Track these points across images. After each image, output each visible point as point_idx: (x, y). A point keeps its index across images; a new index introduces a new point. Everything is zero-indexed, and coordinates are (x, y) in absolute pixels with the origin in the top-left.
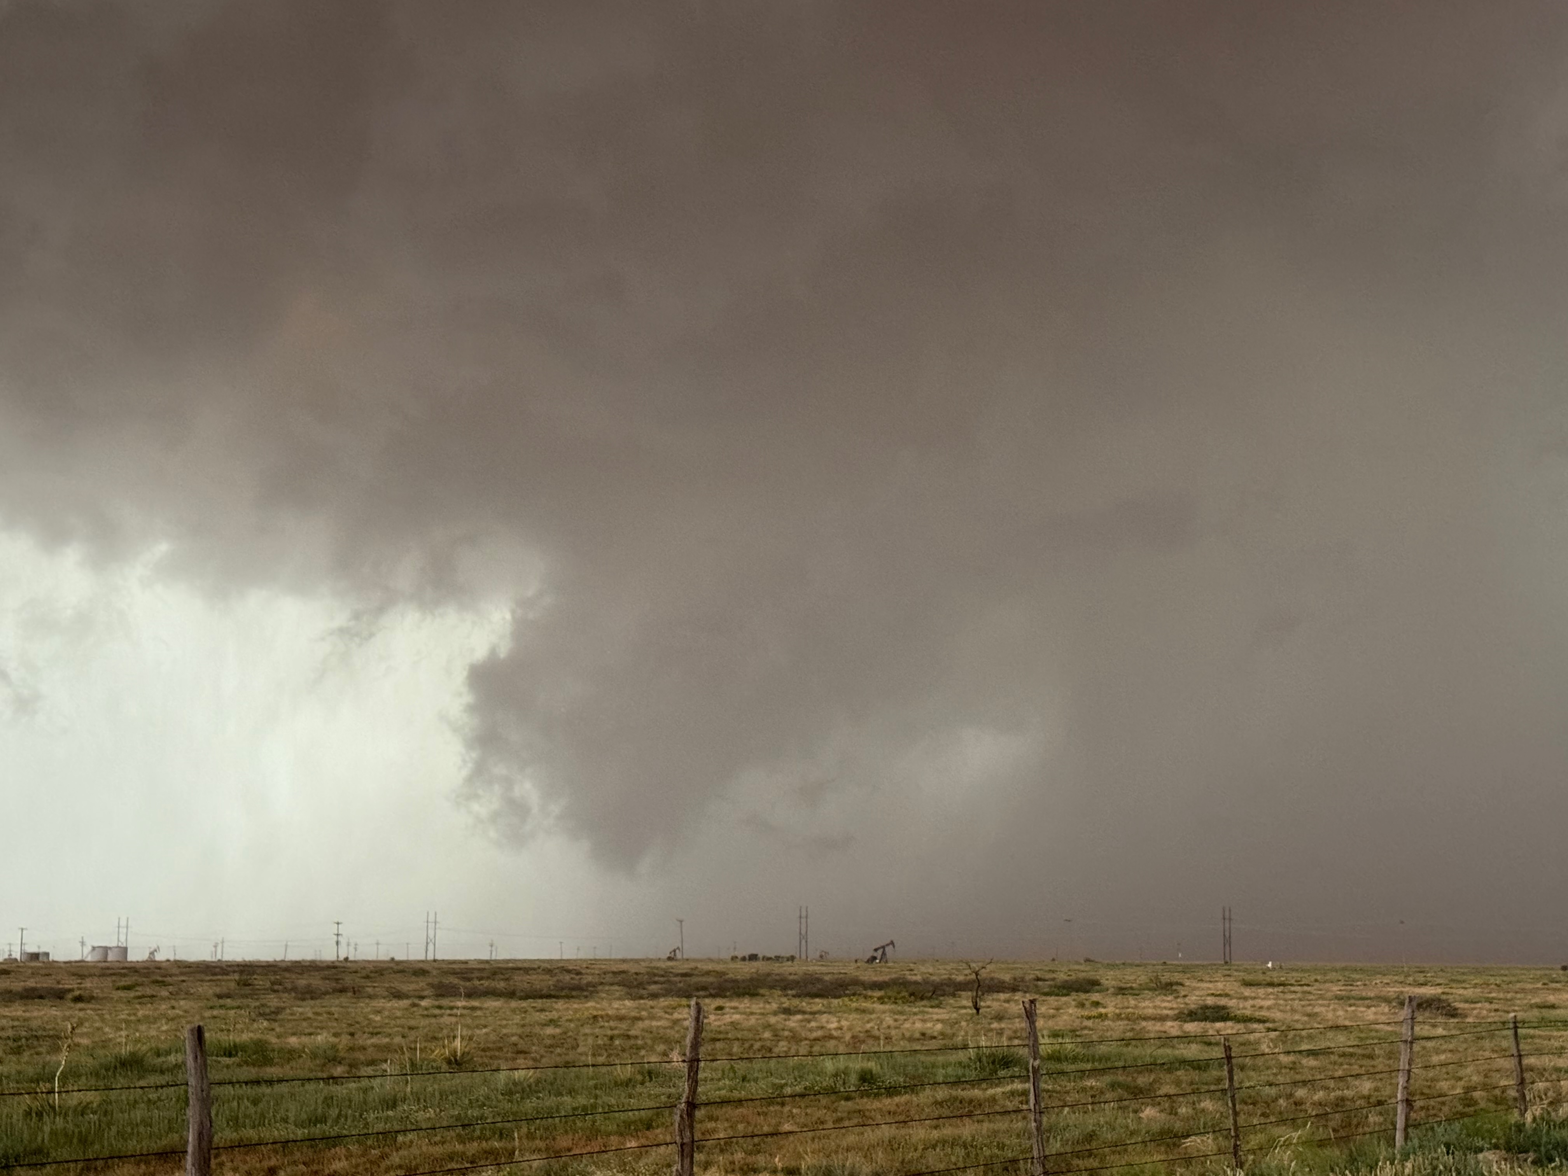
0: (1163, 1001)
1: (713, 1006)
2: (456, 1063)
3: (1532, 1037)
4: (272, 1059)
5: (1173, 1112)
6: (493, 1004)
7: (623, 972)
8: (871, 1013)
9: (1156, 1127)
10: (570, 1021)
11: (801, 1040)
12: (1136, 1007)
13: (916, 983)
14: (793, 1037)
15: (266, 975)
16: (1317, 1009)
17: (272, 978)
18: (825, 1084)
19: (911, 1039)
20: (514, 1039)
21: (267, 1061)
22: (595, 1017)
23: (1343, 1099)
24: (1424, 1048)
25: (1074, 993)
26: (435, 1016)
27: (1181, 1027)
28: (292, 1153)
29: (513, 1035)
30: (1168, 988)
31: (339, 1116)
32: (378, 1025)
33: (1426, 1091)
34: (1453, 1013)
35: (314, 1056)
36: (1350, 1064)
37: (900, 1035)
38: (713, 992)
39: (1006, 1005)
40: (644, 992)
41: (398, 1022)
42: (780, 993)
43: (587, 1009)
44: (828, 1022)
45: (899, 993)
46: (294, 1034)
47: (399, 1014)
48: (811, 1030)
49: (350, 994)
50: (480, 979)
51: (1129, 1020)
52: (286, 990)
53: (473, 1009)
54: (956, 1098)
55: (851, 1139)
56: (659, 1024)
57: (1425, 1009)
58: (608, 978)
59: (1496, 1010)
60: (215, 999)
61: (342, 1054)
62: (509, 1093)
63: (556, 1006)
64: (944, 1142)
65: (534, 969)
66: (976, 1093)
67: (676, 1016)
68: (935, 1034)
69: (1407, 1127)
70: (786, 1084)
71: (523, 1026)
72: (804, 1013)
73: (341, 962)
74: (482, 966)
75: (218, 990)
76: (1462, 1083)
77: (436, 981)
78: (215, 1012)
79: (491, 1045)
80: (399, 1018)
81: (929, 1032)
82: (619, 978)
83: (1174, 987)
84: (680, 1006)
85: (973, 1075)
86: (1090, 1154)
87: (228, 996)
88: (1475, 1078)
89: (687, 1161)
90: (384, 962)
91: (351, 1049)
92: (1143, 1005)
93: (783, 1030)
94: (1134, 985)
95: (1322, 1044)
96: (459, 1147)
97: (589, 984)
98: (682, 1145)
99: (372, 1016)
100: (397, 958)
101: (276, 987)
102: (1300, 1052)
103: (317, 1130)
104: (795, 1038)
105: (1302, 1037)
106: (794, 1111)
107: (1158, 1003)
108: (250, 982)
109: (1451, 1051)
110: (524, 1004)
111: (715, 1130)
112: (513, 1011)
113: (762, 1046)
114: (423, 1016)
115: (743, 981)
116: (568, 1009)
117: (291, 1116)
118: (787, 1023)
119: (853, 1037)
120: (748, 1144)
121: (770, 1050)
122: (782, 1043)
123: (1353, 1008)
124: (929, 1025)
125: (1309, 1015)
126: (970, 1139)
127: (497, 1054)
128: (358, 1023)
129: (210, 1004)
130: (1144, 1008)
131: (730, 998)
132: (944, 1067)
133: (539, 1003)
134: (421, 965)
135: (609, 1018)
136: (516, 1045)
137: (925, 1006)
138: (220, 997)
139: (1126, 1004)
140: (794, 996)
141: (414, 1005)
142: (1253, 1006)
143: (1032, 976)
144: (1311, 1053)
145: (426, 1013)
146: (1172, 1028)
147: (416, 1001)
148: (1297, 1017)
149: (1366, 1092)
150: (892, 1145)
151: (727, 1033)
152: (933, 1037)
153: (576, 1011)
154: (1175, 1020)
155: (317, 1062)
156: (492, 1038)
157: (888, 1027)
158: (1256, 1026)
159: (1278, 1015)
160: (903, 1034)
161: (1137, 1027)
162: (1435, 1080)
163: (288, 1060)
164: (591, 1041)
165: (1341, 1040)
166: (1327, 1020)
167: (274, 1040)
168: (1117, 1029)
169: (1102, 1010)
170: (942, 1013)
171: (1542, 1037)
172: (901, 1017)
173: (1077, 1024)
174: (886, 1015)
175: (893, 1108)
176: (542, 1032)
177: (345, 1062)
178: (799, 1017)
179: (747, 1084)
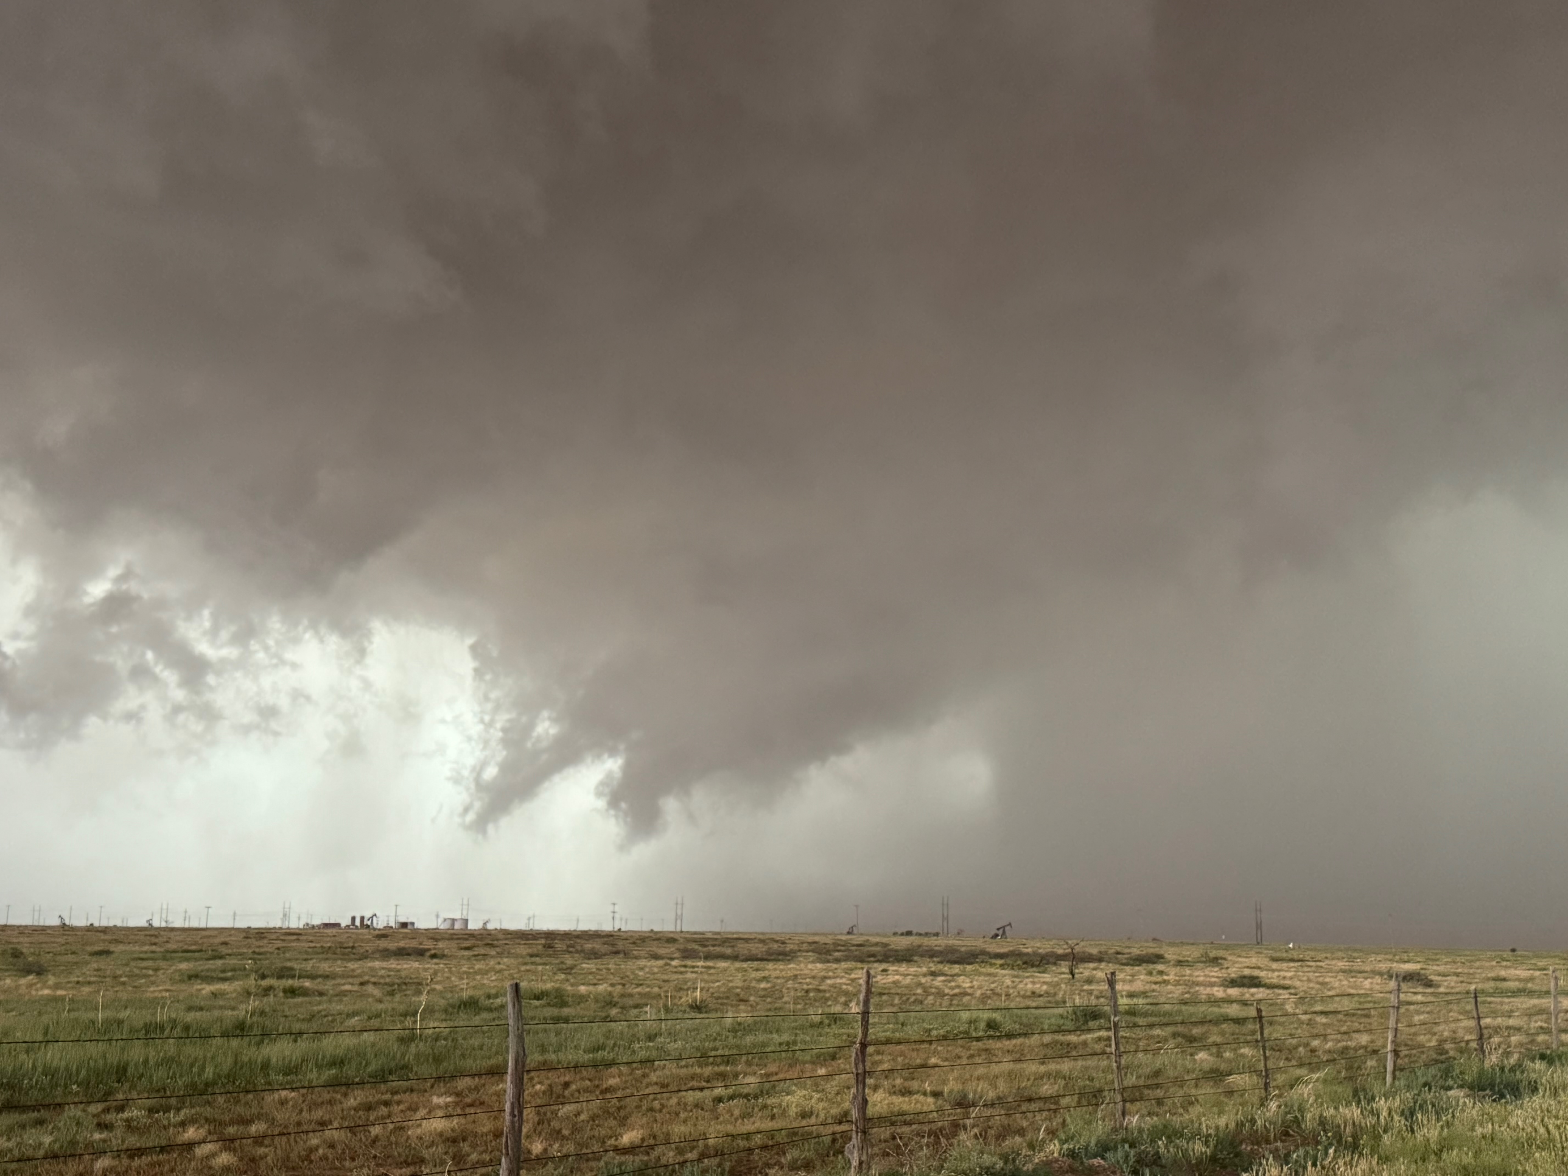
0: (1211, 971)
1: (880, 969)
2: (697, 1007)
3: (1490, 1003)
4: (567, 1002)
5: (1219, 1055)
6: (722, 964)
7: (815, 942)
8: (996, 976)
9: (1206, 1067)
10: (777, 978)
11: (944, 996)
12: (1190, 975)
13: (1027, 954)
14: (938, 993)
15: (564, 940)
16: (1327, 980)
17: (568, 943)
18: (961, 1029)
19: (1025, 997)
20: (738, 990)
21: (564, 1004)
22: (795, 976)
23: (1347, 1048)
24: (1407, 1010)
25: (1144, 965)
26: (681, 973)
27: (1225, 991)
28: (580, 1072)
29: (737, 988)
30: (1215, 961)
31: (615, 1045)
32: (642, 978)
33: (1410, 1043)
34: (1429, 984)
35: (597, 1000)
36: (1352, 1022)
37: (1017, 994)
38: (880, 958)
39: (1095, 972)
40: (830, 958)
41: (656, 976)
42: (928, 960)
43: (790, 969)
44: (963, 982)
45: (1015, 962)
46: (583, 984)
47: (656, 970)
48: (952, 988)
49: (622, 955)
50: (714, 946)
51: (1186, 985)
52: (577, 952)
53: (709, 968)
54: (1058, 1042)
55: (981, 1071)
56: (841, 981)
57: (1408, 981)
58: (805, 947)
59: (1462, 982)
60: (528, 958)
61: (615, 999)
62: (734, 1031)
63: (768, 967)
64: (1048, 1075)
65: (752, 939)
66: (1073, 1038)
67: (853, 976)
68: (1043, 993)
69: (1394, 1070)
70: (933, 1028)
71: (744, 981)
72: (946, 975)
73: (616, 932)
74: (715, 937)
75: (530, 951)
76: (1437, 1037)
77: (682, 947)
78: (528, 967)
79: (721, 995)
80: (656, 973)
81: (1037, 991)
82: (812, 947)
83: (1220, 961)
84: (856, 968)
85: (1070, 1024)
86: (1158, 1086)
87: (537, 956)
88: (1446, 1034)
89: (860, 1087)
90: (645, 932)
91: (623, 996)
92: (1197, 973)
93: (931, 987)
94: (1189, 959)
95: (1331, 1007)
96: (698, 1070)
97: (792, 951)
98: (857, 1074)
99: (637, 972)
100: (655, 930)
101: (571, 949)
102: (1314, 1012)
103: (599, 1055)
104: (940, 994)
105: (1315, 1000)
107: (1207, 973)
108: (552, 945)
109: (1428, 1013)
110: (745, 965)
111: (881, 1062)
112: (738, 970)
113: (916, 999)
114: (673, 972)
115: (902, 951)
116: (776, 969)
117: (581, 1044)
118: (934, 982)
119: (982, 994)
120: (905, 1073)
121: (921, 1002)
122: (931, 998)
123: (1354, 979)
124: (1038, 986)
125: (1321, 984)
126: (1068, 1073)
127: (725, 1001)
128: (627, 976)
129: (526, 961)
130: (1197, 976)
131: (893, 963)
132: (1049, 1019)
133: (755, 964)
134: (672, 935)
135: (805, 977)
136: (738, 995)
137: (1034, 972)
138: (532, 956)
139: (1184, 973)
140: (939, 962)
141: (667, 964)
142: (1279, 976)
143: (1113, 951)
144: (1322, 1013)
145: (675, 970)
146: (1219, 992)
147: (668, 961)
148: (1311, 985)
149: (1364, 1043)
150: (1010, 1076)
151: (890, 989)
152: (1040, 996)
153: (781, 970)
154: (1220, 986)
155: (599, 1005)
156: (722, 989)
157: (1008, 987)
158: (1281, 991)
159: (1298, 983)
160: (1019, 993)
161: (1192, 990)
162: (1415, 1034)
163: (579, 1003)
164: (792, 993)
165: (1346, 1004)
166: (1335, 988)
167: (569, 988)
168: (1177, 992)
169: (1165, 977)
170: (1047, 977)
171: (1496, 1003)
172: (1017, 980)
173: (1147, 987)
174: (1006, 978)
175: (1011, 1048)
176: (757, 986)
177: (618, 1006)
178: (942, 978)
179: (904, 1028)
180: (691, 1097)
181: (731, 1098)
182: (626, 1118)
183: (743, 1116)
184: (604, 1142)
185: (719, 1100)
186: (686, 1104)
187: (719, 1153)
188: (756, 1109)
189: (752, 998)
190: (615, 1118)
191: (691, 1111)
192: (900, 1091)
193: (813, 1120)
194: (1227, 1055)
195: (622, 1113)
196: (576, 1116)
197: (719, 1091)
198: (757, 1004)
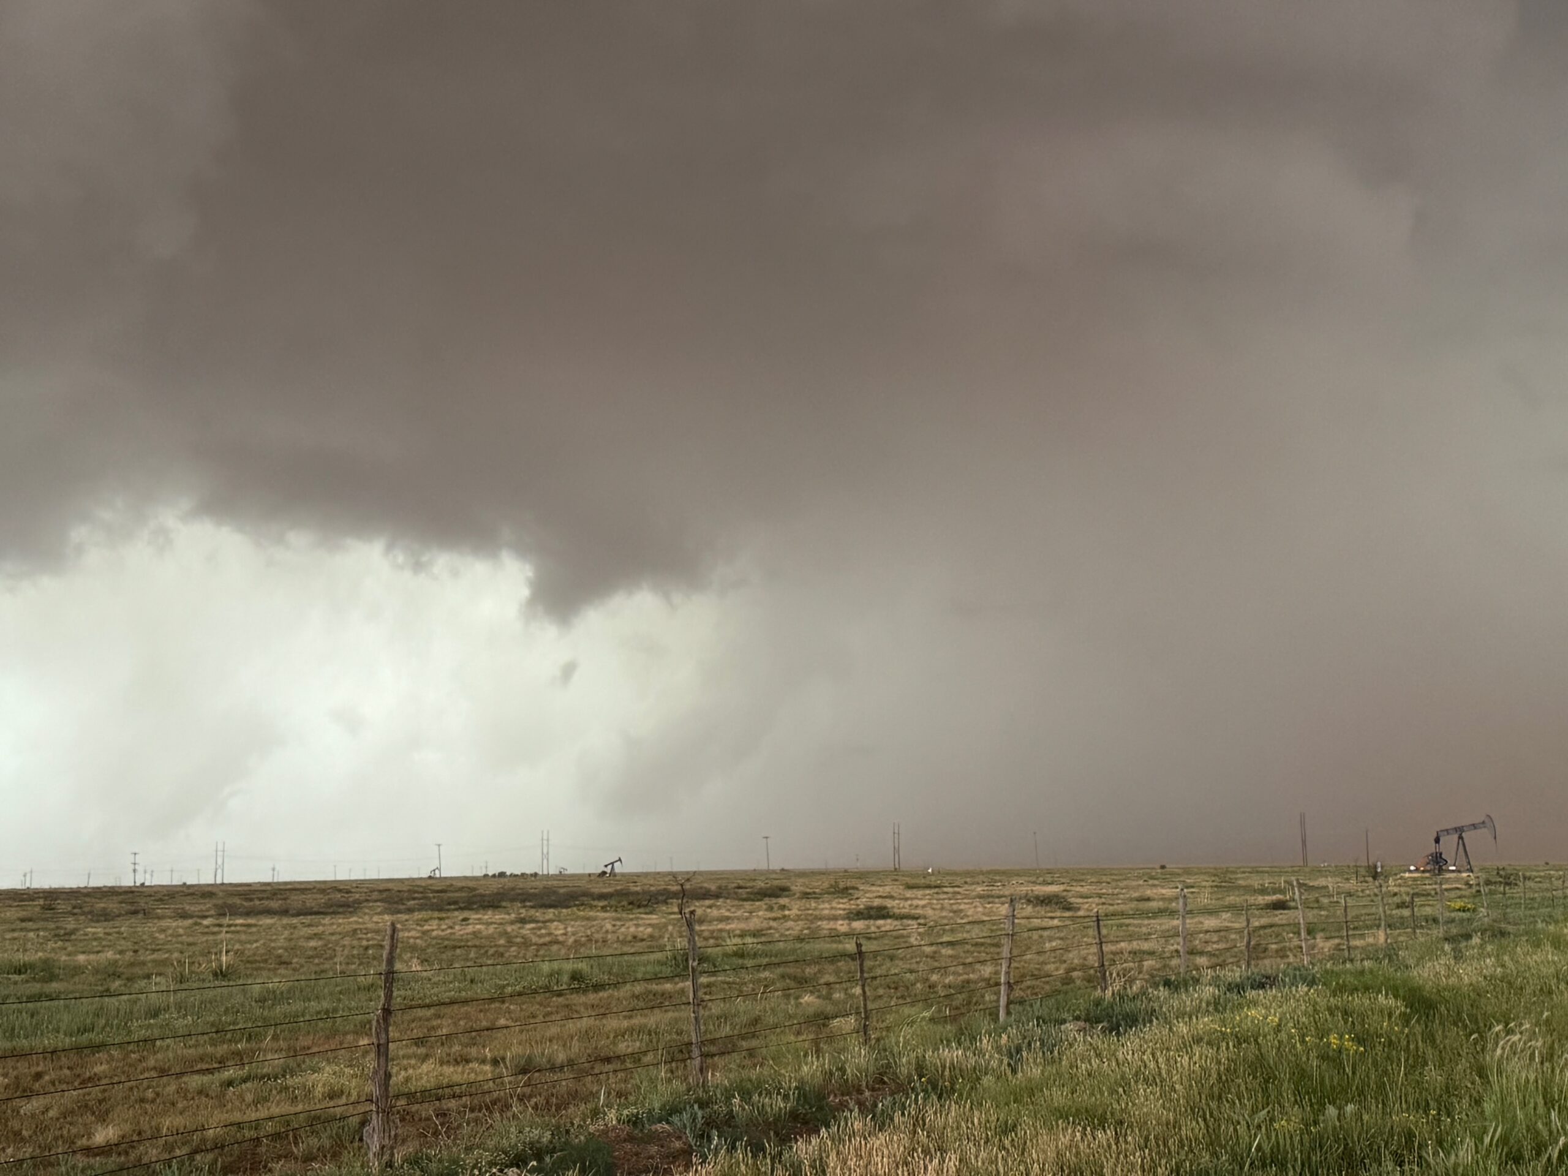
0: (839, 903)
1: (460, 918)
2: (220, 974)
3: (1127, 925)
4: (58, 975)
5: (828, 997)
6: (268, 921)
7: (388, 890)
8: (595, 920)
9: (811, 1011)
10: (332, 934)
11: (531, 945)
12: (815, 909)
13: (637, 893)
14: (524, 943)
15: (69, 899)
16: (962, 907)
17: (73, 902)
18: (540, 983)
19: (624, 942)
20: (280, 951)
21: (52, 977)
22: (355, 930)
23: (968, 982)
24: (1041, 937)
25: (767, 899)
26: (214, 933)
27: (849, 924)
28: (59, 1058)
29: (280, 948)
30: (845, 892)
31: (106, 1024)
32: (161, 942)
33: (1036, 973)
34: (1068, 908)
35: (96, 971)
36: (979, 952)
37: (615, 939)
38: (462, 905)
39: (709, 910)
40: (401, 907)
41: (180, 939)
42: (519, 905)
43: (350, 923)
44: (556, 929)
45: (619, 902)
46: (83, 953)
47: (181, 931)
48: (540, 936)
49: (140, 916)
50: (260, 899)
51: (807, 920)
52: (83, 914)
53: (249, 926)
54: (650, 992)
55: (554, 1030)
56: (410, 934)
57: (1047, 905)
58: (375, 896)
59: (1104, 904)
60: (18, 922)
61: (121, 970)
62: (262, 1000)
63: (323, 922)
64: (631, 1030)
65: (310, 889)
66: (668, 986)
67: (426, 927)
68: (645, 937)
69: (1009, 1003)
70: (508, 985)
71: (291, 940)
72: (537, 922)
73: (137, 887)
74: (264, 888)
75: (22, 914)
76: (1064, 966)
77: (220, 902)
78: (16, 934)
79: (258, 958)
80: (181, 936)
81: (640, 935)
82: (385, 895)
83: (850, 891)
84: (431, 918)
85: (667, 971)
86: (754, 1035)
87: (30, 920)
88: (1076, 961)
89: (382, 1060)
90: (176, 886)
91: (132, 965)
92: (822, 906)
93: (517, 937)
94: (817, 890)
95: (959, 936)
96: (210, 1049)
97: (355, 902)
98: (379, 1045)
99: (157, 935)
100: (188, 883)
101: (76, 911)
102: (941, 943)
103: (84, 1039)
104: (526, 943)
105: (944, 930)
106: (512, 1007)
107: (834, 904)
108: (53, 906)
109: (1061, 939)
110: (295, 921)
111: (439, 1027)
112: (284, 927)
113: (496, 951)
114: (203, 933)
115: (490, 895)
116: (332, 924)
117: (63, 1027)
118: (521, 931)
119: (576, 941)
120: (465, 1039)
121: (502, 955)
122: (513, 949)
123: (991, 905)
124: (641, 929)
125: (955, 912)
126: (654, 1026)
127: (262, 965)
128: (143, 941)
129: (13, 926)
130: (823, 909)
131: (477, 910)
132: (645, 965)
133: (307, 920)
134: (210, 889)
135: (368, 931)
136: (280, 956)
137: (640, 913)
138: (23, 920)
139: (808, 906)
140: (532, 907)
141: (196, 924)
142: (911, 906)
143: (734, 885)
144: (950, 944)
145: (206, 930)
146: (842, 926)
147: (199, 921)
148: (944, 914)
149: (987, 975)
150: (586, 1035)
151: (468, 941)
152: (642, 940)
153: (339, 925)
154: (844, 919)
155: (99, 977)
156: (262, 951)
157: (607, 932)
158: (910, 922)
159: (929, 912)
160: (618, 938)
161: (813, 926)
162: (1044, 963)
163: (73, 976)
164: (346, 952)
165: (976, 932)
166: (968, 916)
167: (64, 958)
168: (795, 928)
169: (787, 913)
170: (654, 918)
171: (1134, 925)
172: (619, 923)
173: (765, 925)
174: (605, 921)
175: (596, 1002)
176: (304, 944)
177: (124, 977)
178: (532, 925)
179: (474, 986)
180: (195, 1081)
181: (245, 1080)
182: (107, 1112)
183: (256, 1103)
184: (73, 1143)
185: (230, 1083)
186: (187, 1091)
187: (219, 1146)
188: (274, 1092)
189: (295, 960)
190: (93, 1113)
191: (193, 1098)
192: (456, 1060)
193: (344, 1100)
194: (836, 996)
195: (103, 1107)
196: (43, 1113)
197: (229, 1073)
198: (302, 966)
